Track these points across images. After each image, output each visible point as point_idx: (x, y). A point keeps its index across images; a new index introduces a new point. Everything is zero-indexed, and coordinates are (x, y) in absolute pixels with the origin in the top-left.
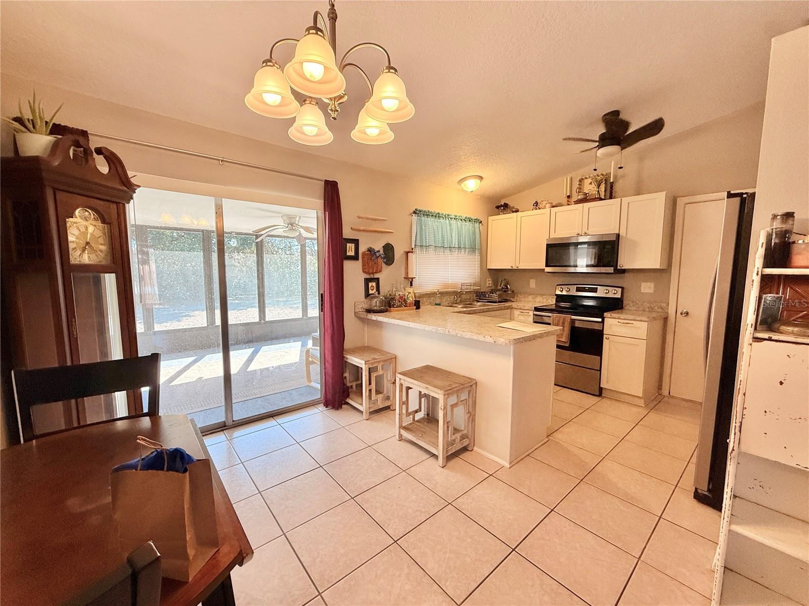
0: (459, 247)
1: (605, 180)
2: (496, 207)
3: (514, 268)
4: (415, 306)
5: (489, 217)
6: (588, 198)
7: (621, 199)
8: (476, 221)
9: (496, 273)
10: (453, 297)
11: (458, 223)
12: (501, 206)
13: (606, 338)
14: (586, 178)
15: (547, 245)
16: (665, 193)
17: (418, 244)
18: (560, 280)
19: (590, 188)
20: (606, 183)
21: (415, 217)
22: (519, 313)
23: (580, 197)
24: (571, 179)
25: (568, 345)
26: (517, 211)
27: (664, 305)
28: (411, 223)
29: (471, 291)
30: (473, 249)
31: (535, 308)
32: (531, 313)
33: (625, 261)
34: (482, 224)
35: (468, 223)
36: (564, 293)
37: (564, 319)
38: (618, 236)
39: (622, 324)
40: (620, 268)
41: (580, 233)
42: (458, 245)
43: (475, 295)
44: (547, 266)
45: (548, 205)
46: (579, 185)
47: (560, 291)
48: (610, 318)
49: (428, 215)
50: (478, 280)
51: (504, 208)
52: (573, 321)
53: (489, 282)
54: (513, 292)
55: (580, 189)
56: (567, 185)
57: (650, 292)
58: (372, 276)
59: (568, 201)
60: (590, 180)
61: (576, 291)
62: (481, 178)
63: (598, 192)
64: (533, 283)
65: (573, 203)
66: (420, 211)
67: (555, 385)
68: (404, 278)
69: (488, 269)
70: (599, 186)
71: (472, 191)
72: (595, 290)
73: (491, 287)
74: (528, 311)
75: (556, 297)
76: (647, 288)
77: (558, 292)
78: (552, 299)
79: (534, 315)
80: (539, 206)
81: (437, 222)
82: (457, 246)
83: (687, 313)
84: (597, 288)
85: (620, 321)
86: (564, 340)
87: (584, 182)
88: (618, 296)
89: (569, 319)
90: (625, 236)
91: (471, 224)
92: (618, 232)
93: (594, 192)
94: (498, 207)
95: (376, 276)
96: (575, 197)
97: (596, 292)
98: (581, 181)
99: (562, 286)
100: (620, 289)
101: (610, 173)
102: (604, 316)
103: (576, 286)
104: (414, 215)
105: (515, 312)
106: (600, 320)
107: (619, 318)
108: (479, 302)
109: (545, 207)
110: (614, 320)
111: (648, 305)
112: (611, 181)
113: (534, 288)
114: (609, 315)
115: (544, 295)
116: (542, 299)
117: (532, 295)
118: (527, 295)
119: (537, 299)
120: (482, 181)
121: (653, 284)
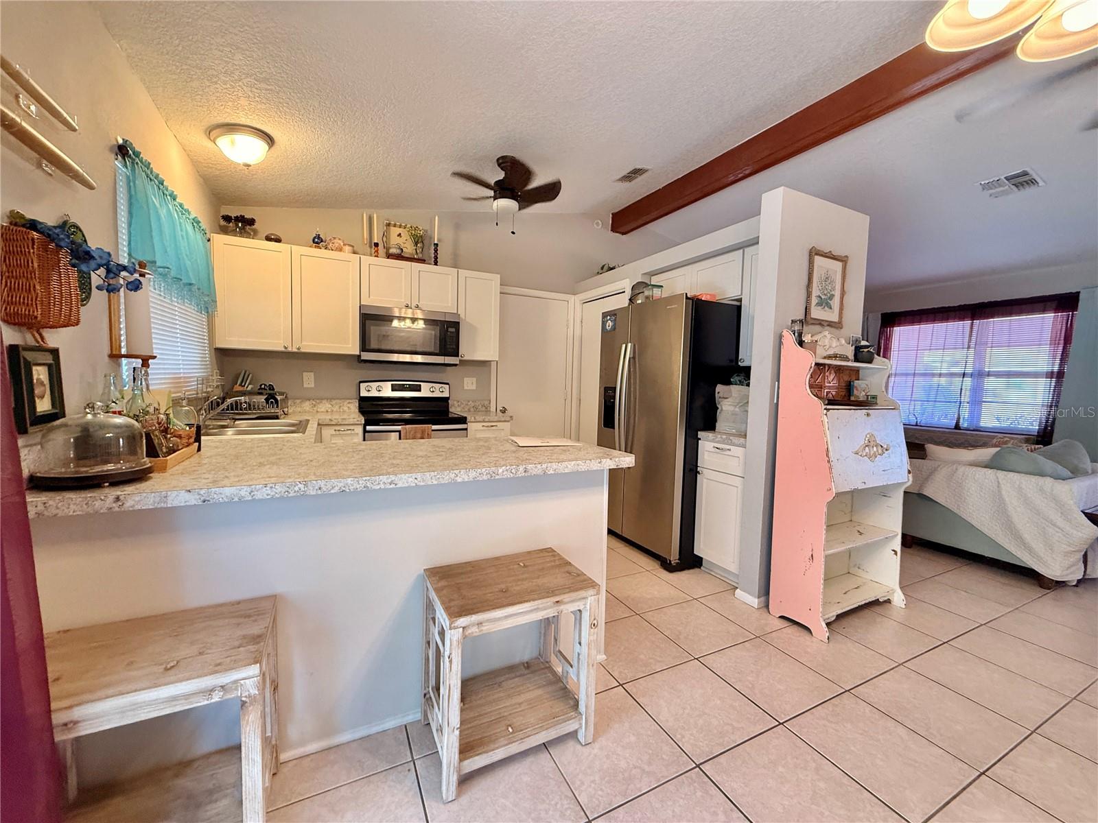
1: (422, 238)
2: (223, 218)
3: (290, 349)
5: (214, 234)
6: (404, 255)
15: (360, 314)
16: (499, 276)
22: (334, 433)
23: (392, 251)
26: (280, 241)
27: (487, 403)
33: (468, 350)
36: (375, 394)
38: (458, 317)
39: (486, 429)
40: (462, 358)
41: (410, 305)
44: (363, 349)
47: (367, 390)
48: (474, 422)
53: (217, 377)
57: (473, 388)
59: (376, 252)
60: (398, 230)
61: (392, 390)
62: (270, 140)
63: (416, 250)
64: (310, 380)
65: (386, 256)
68: (110, 356)
70: (417, 244)
72: (418, 389)
74: (352, 427)
75: (359, 401)
76: (470, 384)
77: (363, 393)
78: (352, 405)
79: (366, 432)
83: (505, 409)
84: (422, 385)
85: (484, 424)
87: (390, 230)
88: (446, 395)
92: (456, 312)
93: (411, 251)
94: (228, 219)
95: (52, 340)
97: (420, 390)
98: (387, 227)
99: (371, 384)
100: (448, 386)
101: (434, 230)
102: (468, 421)
103: (392, 383)
105: (323, 432)
106: (465, 426)
107: (484, 421)
110: (478, 424)
111: (473, 404)
112: (436, 242)
113: (311, 388)
114: (473, 418)
115: (334, 399)
116: (330, 406)
117: (309, 400)
118: (300, 401)
119: (321, 408)
120: (272, 146)
121: (475, 379)
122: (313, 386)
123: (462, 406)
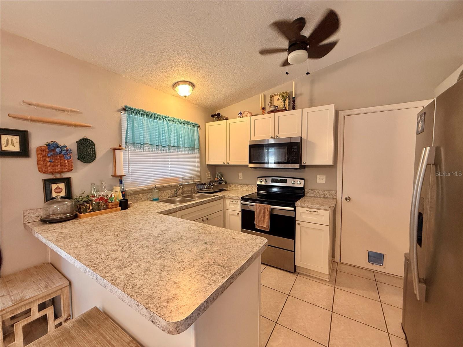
0: (178, 146)
1: (289, 96)
2: (211, 116)
3: (226, 164)
4: (119, 206)
5: (206, 123)
6: (277, 110)
7: (302, 110)
8: (194, 125)
9: (213, 168)
10: (173, 191)
11: (177, 125)
12: (215, 115)
13: (298, 224)
14: (275, 95)
15: (249, 145)
16: (333, 105)
17: (130, 140)
18: (260, 173)
19: (278, 103)
20: (289, 99)
21: (124, 115)
23: (272, 109)
24: (265, 96)
25: (269, 231)
26: (227, 119)
27: (333, 193)
28: (121, 120)
29: (192, 184)
30: (192, 148)
31: (242, 197)
32: (239, 202)
33: (306, 160)
34: (200, 128)
35: (186, 126)
36: (263, 183)
37: (265, 209)
38: (301, 139)
39: (310, 213)
40: (304, 164)
41: (273, 137)
42: (178, 144)
43: (196, 186)
44: (250, 162)
45: (249, 115)
46: (270, 100)
47: (260, 182)
48: (300, 207)
49: (142, 114)
50: (198, 174)
51: (218, 117)
52: (272, 210)
53: (208, 175)
54: (226, 183)
55: (271, 103)
56: (262, 99)
57: (323, 182)
58: (58, 176)
59: (263, 112)
60: (278, 97)
61: (272, 182)
62: (193, 85)
63: (284, 105)
64: (241, 176)
65: (267, 113)
66: (132, 109)
67: (262, 263)
68: (112, 176)
69: (207, 165)
70: (284, 101)
71: (185, 96)
72: (285, 182)
73: (210, 179)
74: (236, 201)
75: (257, 186)
76: (321, 179)
77: (259, 183)
78: (255, 188)
79: (241, 204)
80: (243, 115)
81: (153, 122)
82: (176, 145)
83: (350, 198)
84: (286, 180)
85: (308, 209)
86: (265, 227)
87: (274, 98)
88: (302, 186)
89: (269, 208)
90: (306, 139)
91: (190, 127)
92: (301, 136)
93: (281, 106)
94: (213, 116)
95: (66, 175)
96: (268, 109)
97: (286, 183)
98: (272, 97)
99: (262, 178)
100: (303, 180)
101: (293, 91)
102: (296, 205)
103: (271, 178)
104: (122, 112)
105: (227, 201)
106: (292, 209)
107: (307, 207)
108: (199, 192)
109: (247, 116)
110: (304, 208)
111: (322, 193)
112: (293, 97)
113: (241, 179)
114: (299, 204)
115: (249, 185)
116: (248, 188)
117: (240, 185)
118: (237, 185)
119: (244, 188)
120: (194, 88)
121: (325, 176)
122: (242, 179)
123: (315, 193)
